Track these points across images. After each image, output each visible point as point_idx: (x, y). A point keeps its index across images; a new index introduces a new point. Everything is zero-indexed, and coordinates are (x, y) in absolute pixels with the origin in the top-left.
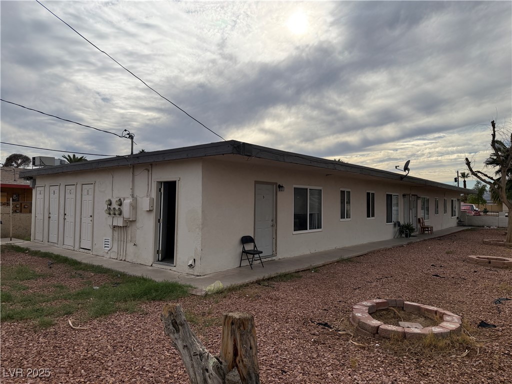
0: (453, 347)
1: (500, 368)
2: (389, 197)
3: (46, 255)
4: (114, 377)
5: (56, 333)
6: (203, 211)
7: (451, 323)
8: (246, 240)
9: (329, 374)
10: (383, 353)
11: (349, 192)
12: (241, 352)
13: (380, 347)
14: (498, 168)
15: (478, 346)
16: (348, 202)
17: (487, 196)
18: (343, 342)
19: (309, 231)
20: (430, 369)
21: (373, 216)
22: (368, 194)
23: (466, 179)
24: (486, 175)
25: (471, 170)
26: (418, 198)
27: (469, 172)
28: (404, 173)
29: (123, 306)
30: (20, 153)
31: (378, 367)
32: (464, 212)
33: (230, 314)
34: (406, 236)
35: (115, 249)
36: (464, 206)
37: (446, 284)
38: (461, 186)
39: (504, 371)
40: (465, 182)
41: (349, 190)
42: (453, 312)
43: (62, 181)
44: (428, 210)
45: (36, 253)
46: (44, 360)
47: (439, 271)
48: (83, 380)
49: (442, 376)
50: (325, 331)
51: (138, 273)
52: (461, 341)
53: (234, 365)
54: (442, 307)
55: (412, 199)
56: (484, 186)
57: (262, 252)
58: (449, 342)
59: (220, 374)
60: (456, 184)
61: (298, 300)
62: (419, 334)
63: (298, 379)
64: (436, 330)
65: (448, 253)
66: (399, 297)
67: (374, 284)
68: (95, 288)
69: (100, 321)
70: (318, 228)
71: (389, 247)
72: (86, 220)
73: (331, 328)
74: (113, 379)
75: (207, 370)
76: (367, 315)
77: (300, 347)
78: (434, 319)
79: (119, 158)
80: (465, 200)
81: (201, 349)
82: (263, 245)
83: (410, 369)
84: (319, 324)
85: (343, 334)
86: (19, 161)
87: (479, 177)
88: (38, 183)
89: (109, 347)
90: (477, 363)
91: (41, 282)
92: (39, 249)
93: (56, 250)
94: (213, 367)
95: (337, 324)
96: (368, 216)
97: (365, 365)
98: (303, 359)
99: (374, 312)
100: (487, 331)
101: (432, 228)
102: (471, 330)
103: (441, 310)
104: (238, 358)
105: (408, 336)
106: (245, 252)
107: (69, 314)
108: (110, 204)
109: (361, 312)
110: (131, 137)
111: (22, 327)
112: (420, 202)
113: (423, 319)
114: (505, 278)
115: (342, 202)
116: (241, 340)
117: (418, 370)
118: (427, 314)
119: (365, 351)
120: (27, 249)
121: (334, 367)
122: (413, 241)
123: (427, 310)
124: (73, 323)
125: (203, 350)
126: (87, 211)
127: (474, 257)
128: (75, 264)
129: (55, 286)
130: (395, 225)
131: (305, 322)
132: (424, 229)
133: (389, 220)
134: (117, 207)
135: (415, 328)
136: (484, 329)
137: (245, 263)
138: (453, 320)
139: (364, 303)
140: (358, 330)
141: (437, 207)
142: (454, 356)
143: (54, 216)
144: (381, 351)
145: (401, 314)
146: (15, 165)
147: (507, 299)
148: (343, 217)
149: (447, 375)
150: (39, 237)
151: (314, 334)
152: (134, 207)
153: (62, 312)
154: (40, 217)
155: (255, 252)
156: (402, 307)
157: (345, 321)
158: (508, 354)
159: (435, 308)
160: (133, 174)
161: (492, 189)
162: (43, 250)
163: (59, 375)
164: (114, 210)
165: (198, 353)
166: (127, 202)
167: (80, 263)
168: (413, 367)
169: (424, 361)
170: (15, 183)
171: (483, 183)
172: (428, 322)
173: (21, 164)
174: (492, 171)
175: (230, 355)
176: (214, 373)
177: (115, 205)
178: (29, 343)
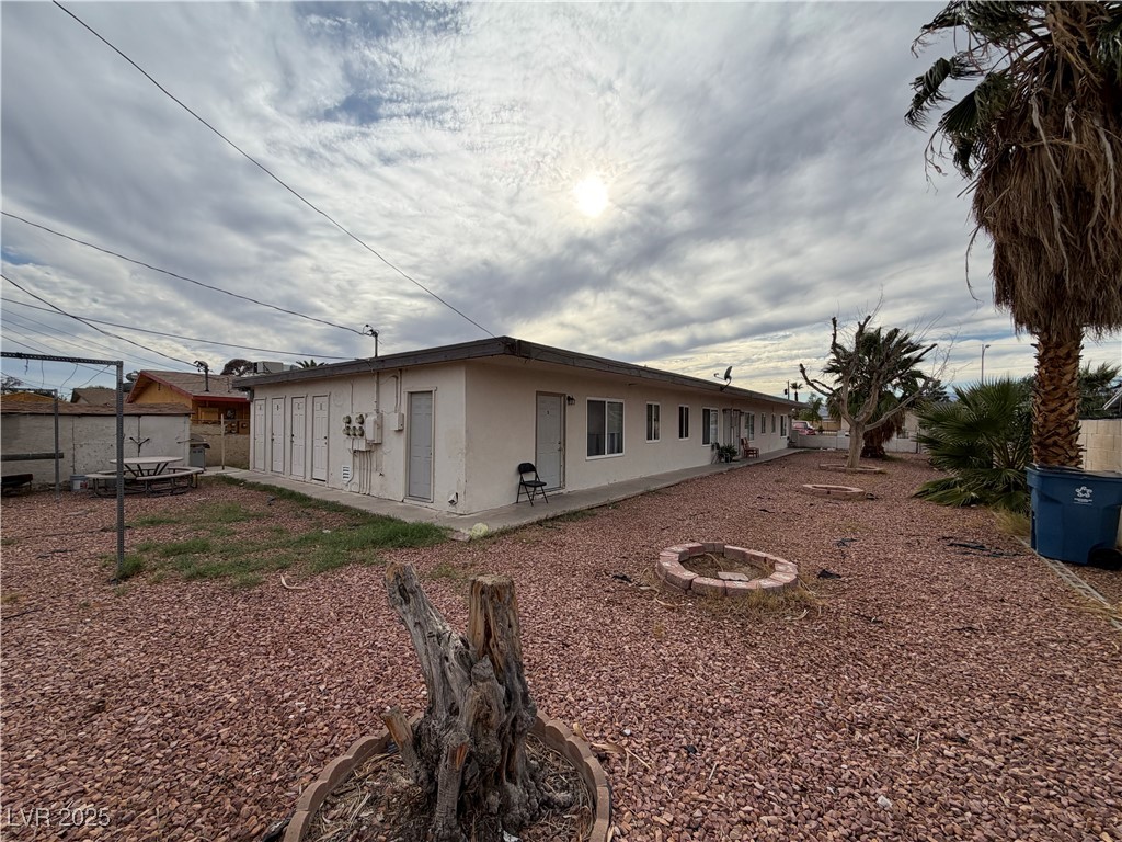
0: (789, 606)
1: (849, 635)
2: (706, 413)
3: (267, 489)
4: (332, 659)
5: (262, 595)
6: (467, 431)
7: (784, 574)
8: (525, 468)
9: (626, 647)
10: (697, 615)
11: (657, 407)
12: (496, 632)
13: (694, 608)
14: (837, 376)
15: (820, 603)
16: (657, 420)
17: (823, 412)
18: (645, 602)
19: (607, 456)
20: (759, 638)
21: (686, 436)
22: (681, 409)
23: (798, 391)
24: (824, 385)
25: (806, 379)
26: (741, 413)
27: (804, 382)
28: (725, 383)
29: (359, 555)
30: (243, 358)
31: (691, 635)
32: (796, 431)
33: (480, 579)
34: (727, 461)
35: (357, 480)
36: (797, 424)
37: (777, 521)
38: (792, 398)
39: (855, 638)
40: (796, 394)
41: (657, 404)
42: (786, 559)
43: (289, 393)
44: (753, 429)
45: (254, 486)
46: (238, 636)
47: (768, 504)
48: (287, 664)
49: (774, 647)
50: (623, 587)
51: (383, 511)
52: (797, 598)
53: (486, 650)
54: (772, 552)
55: (734, 415)
56: (820, 399)
57: (545, 484)
58: (782, 599)
59: (465, 665)
60: (786, 397)
61: (590, 545)
62: (744, 589)
63: (584, 655)
64: (766, 583)
65: (777, 481)
66: (718, 538)
67: (687, 522)
68: (325, 531)
69: (326, 577)
70: (618, 452)
71: (705, 474)
72: (320, 443)
73: (631, 582)
74: (330, 661)
75: (447, 659)
76: (678, 565)
77: (589, 610)
78: (763, 568)
79: (359, 362)
80: (796, 417)
81: (440, 627)
82: (547, 474)
83: (733, 638)
84: (616, 577)
85: (646, 591)
86: (242, 368)
87: (815, 388)
88: (258, 395)
89: (332, 614)
90: (820, 627)
91: (254, 525)
92: (257, 481)
93: (280, 483)
94: (455, 653)
95: (638, 577)
96: (681, 436)
97: (674, 634)
98: (592, 627)
99: (687, 560)
100: (829, 583)
101: (757, 450)
102: (810, 582)
103: (770, 556)
104: (492, 641)
105: (730, 593)
106: (523, 484)
107: (283, 568)
108: (349, 422)
109: (669, 561)
110: (375, 334)
111: (216, 588)
112: (743, 419)
113: (749, 568)
114: (849, 513)
115: (649, 419)
116: (494, 615)
117: (743, 639)
118: (753, 562)
119: (674, 614)
120: (242, 481)
121: (634, 637)
122: (736, 467)
123: (753, 556)
124: (288, 581)
125: (444, 628)
126: (321, 432)
127: (810, 486)
128: (302, 500)
129: (271, 530)
130: (713, 446)
131: (598, 574)
132: (748, 451)
133: (706, 441)
134: (358, 426)
135: (738, 580)
136: (826, 580)
137: (524, 498)
138: (787, 569)
139: (674, 548)
140: (666, 584)
141: (764, 424)
142: (789, 618)
143: (279, 438)
144: (695, 613)
145: (721, 562)
146: (237, 373)
147: (852, 540)
148: (649, 438)
149: (781, 645)
150: (260, 464)
151: (608, 591)
152: (380, 426)
153: (275, 566)
154: (261, 439)
155: (537, 484)
156: (722, 553)
157: (649, 573)
158: (858, 614)
159: (764, 555)
160: (378, 383)
161: (829, 402)
162: (263, 482)
163: (255, 657)
164: (354, 430)
165: (435, 633)
166: (370, 420)
167: (310, 499)
168: (736, 634)
169: (750, 626)
170: (229, 396)
171: (820, 395)
172: (755, 572)
173: (244, 372)
174: (831, 381)
175: (481, 637)
176: (455, 663)
177: (355, 424)
178: (221, 611)
